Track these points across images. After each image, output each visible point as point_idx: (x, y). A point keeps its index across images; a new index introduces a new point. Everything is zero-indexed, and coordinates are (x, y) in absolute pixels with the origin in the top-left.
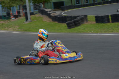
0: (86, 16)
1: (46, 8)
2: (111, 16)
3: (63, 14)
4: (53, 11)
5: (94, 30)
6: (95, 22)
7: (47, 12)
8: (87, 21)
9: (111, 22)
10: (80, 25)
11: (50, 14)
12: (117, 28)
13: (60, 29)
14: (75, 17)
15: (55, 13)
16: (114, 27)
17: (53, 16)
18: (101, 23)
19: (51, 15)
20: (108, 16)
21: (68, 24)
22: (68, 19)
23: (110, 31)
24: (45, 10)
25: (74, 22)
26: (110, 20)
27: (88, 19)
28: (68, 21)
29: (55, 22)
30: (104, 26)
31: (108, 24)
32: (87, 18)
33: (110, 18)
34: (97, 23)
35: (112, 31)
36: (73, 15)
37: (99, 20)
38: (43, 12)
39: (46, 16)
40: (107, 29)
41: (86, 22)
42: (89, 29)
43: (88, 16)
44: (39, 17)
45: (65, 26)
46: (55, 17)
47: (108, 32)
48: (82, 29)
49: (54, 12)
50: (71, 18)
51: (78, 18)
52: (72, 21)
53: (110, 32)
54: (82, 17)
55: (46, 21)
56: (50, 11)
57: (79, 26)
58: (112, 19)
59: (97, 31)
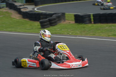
0: (63, 14)
1: (15, 2)
2: (93, 15)
3: (36, 9)
4: (23, 6)
5: (72, 32)
6: (74, 22)
7: (16, 6)
8: (65, 20)
9: (93, 22)
10: (56, 24)
11: (20, 9)
12: (100, 31)
13: (32, 29)
14: (51, 15)
15: (26, 9)
16: (96, 29)
17: (23, 12)
18: (81, 24)
19: (22, 10)
20: (89, 16)
21: (41, 23)
22: (42, 17)
23: (91, 33)
24: (14, 5)
25: (50, 20)
26: (92, 20)
27: (66, 18)
28: (43, 18)
29: (26, 19)
30: (84, 27)
31: (90, 25)
32: (65, 16)
33: (92, 17)
34: (76, 24)
35: (94, 35)
36: (48, 12)
37: (79, 19)
38: (12, 7)
39: (15, 11)
40: (88, 31)
41: (63, 21)
42: (66, 30)
43: (67, 13)
44: (6, 12)
45: (38, 25)
46: (26, 13)
47: (89, 35)
48: (58, 29)
49: (25, 6)
50: (46, 16)
51: (54, 16)
52: (47, 19)
53: (91, 36)
54: (60, 15)
55: (15, 17)
56: (20, 6)
57: (54, 25)
58: (94, 19)
59: (76, 33)
